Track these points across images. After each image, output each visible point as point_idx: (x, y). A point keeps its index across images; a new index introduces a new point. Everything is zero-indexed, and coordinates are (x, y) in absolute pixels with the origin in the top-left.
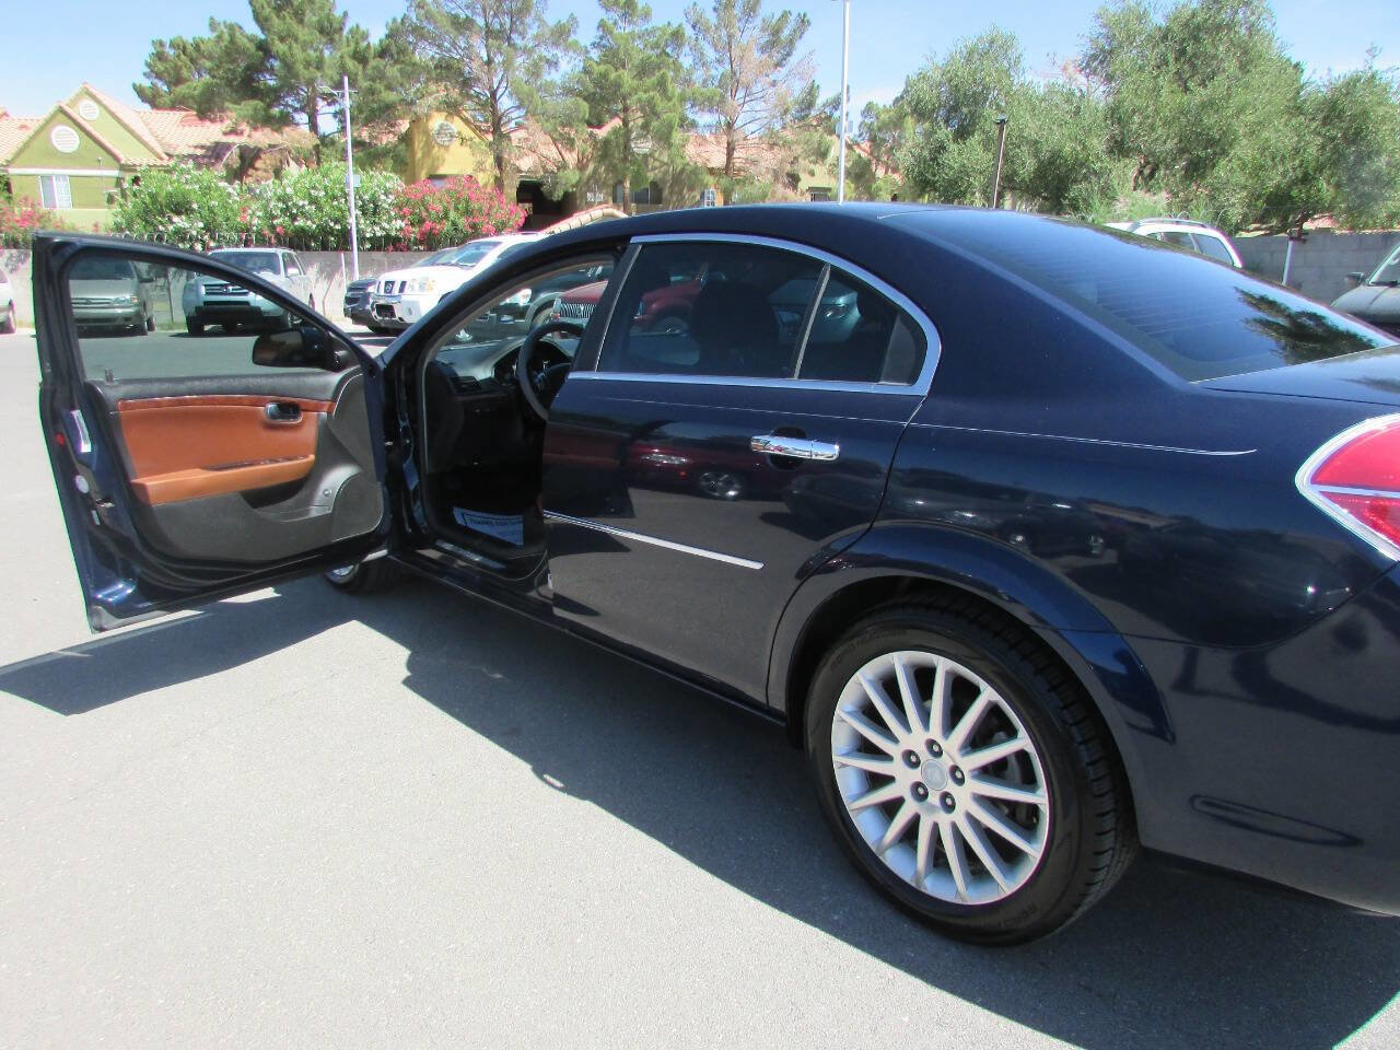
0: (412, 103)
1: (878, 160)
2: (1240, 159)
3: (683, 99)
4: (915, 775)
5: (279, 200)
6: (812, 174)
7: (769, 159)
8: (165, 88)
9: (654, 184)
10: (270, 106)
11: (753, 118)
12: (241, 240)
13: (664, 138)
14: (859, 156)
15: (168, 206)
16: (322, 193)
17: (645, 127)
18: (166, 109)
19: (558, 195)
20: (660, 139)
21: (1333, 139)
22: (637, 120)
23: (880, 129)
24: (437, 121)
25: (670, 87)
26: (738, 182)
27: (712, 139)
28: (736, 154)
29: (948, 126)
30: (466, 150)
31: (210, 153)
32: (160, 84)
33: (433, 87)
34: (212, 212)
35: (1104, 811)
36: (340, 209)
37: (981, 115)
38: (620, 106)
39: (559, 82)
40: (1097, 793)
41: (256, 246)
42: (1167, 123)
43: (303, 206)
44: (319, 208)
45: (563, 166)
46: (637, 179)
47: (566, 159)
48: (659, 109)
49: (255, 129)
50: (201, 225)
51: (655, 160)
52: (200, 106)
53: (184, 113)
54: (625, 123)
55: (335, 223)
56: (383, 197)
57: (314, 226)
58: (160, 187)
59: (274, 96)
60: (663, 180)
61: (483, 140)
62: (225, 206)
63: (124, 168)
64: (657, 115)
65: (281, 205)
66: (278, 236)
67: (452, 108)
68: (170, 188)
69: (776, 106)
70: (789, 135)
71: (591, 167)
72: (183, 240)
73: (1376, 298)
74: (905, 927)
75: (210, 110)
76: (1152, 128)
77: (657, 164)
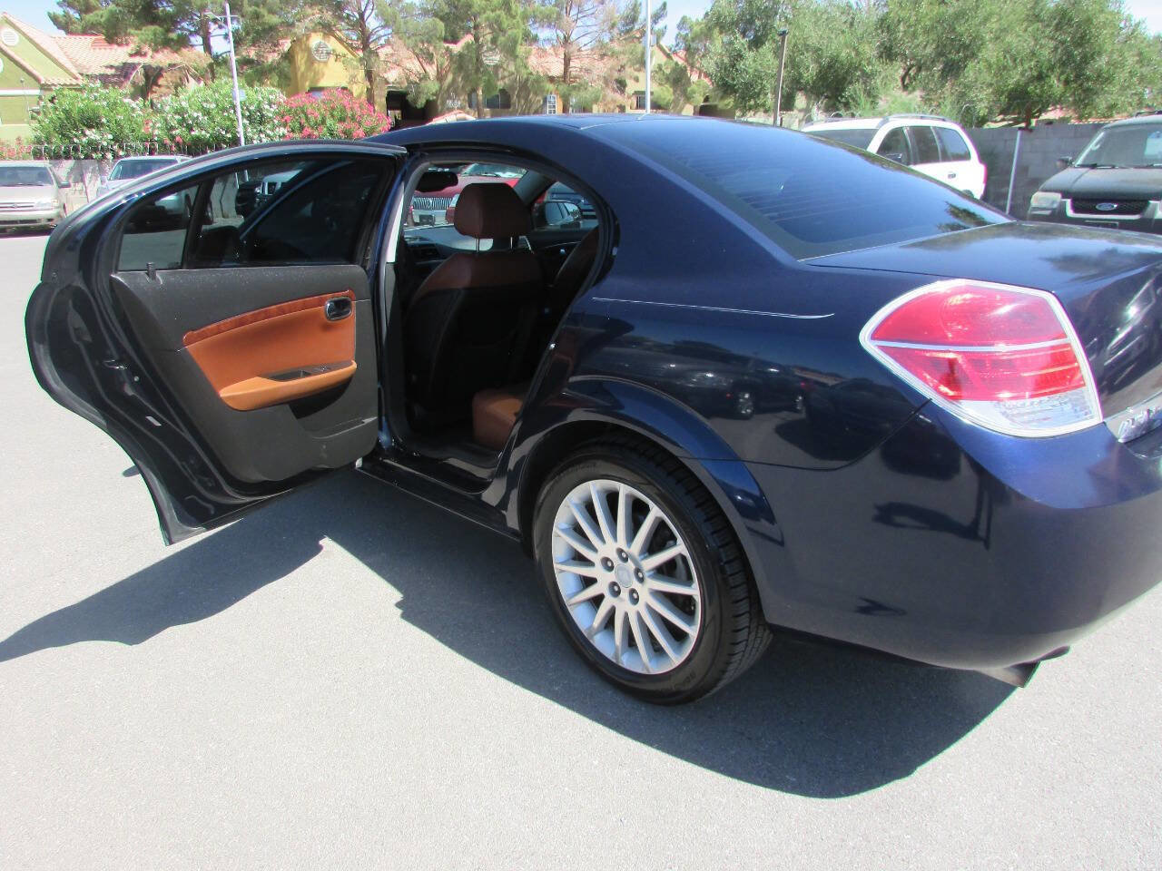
0: (292, 25)
1: (692, 66)
2: (987, 61)
3: (525, 17)
4: (611, 577)
5: (176, 113)
6: (637, 80)
7: (601, 68)
8: (77, 15)
9: (503, 91)
10: (168, 31)
11: (586, 31)
12: (146, 148)
13: (510, 51)
14: (677, 64)
15: (81, 121)
16: (213, 106)
17: (494, 41)
18: (79, 34)
19: (421, 103)
20: (507, 52)
21: (1063, 43)
22: (487, 36)
23: (693, 40)
24: (315, 40)
25: (513, 7)
26: (574, 88)
27: (551, 51)
28: (572, 64)
29: (744, 37)
30: (339, 65)
31: (119, 73)
32: (71, 12)
33: (309, 11)
34: (119, 125)
35: (739, 598)
36: (231, 119)
37: (772, 27)
38: (472, 25)
39: (418, 4)
40: (733, 585)
41: (159, 154)
42: (927, 31)
43: (198, 117)
44: (212, 119)
45: (425, 77)
46: (488, 88)
47: (428, 70)
48: (505, 26)
49: (156, 51)
50: (110, 137)
51: (504, 70)
52: (108, 31)
53: (94, 38)
54: (477, 39)
55: (227, 132)
56: (267, 107)
57: (208, 135)
58: (73, 104)
59: (170, 22)
60: (512, 88)
61: (355, 56)
62: (130, 120)
63: (45, 87)
64: (502, 31)
65: (177, 117)
66: (178, 144)
67: (327, 29)
68: (81, 105)
69: (604, 22)
70: (616, 47)
71: (450, 77)
72: (95, 150)
73: (1080, 177)
74: (609, 694)
75: (116, 34)
76: (914, 35)
77: (506, 74)
